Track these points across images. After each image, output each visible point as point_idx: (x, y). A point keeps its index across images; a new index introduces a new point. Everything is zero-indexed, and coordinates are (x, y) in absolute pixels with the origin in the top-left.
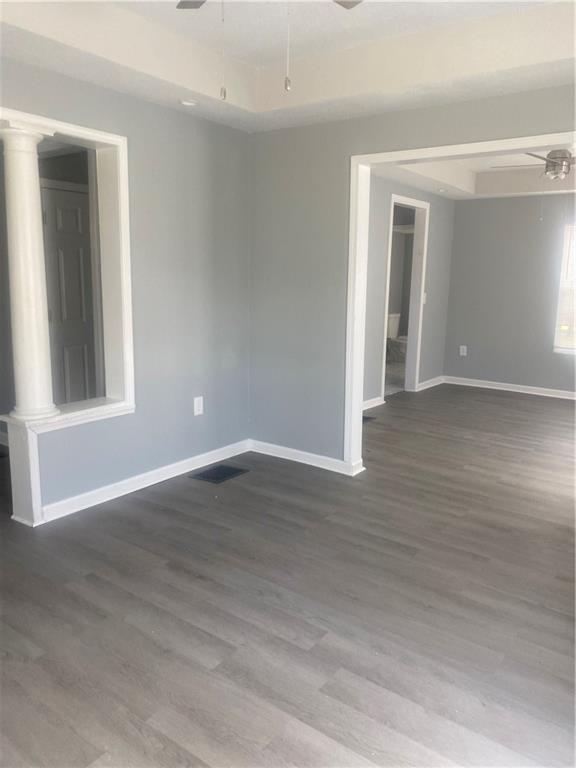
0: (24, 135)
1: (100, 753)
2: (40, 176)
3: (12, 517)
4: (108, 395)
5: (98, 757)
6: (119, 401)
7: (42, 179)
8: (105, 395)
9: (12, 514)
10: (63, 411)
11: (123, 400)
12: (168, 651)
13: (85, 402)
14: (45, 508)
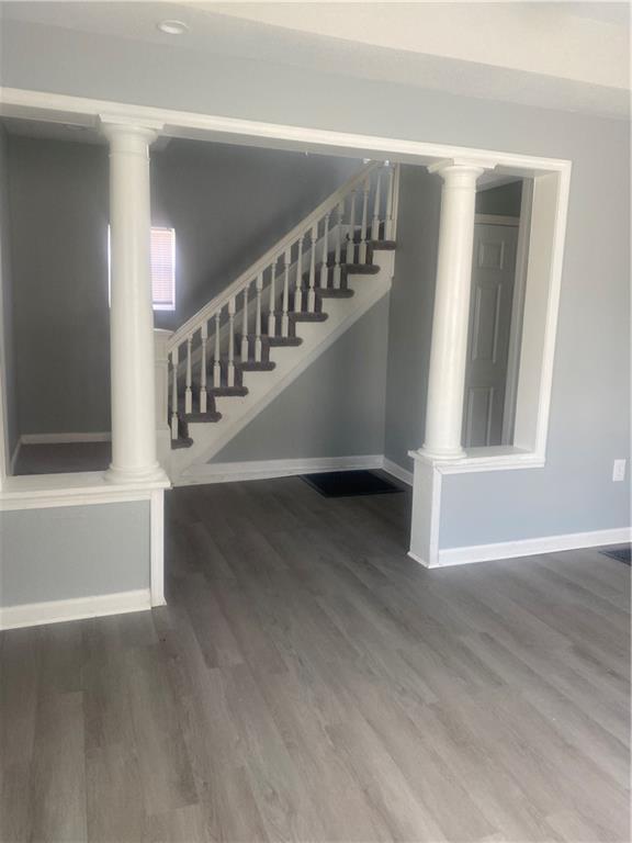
0: (464, 171)
1: (493, 831)
2: (477, 212)
3: (409, 553)
4: (515, 444)
5: (492, 833)
6: (528, 452)
7: (478, 215)
8: (511, 443)
9: (409, 550)
10: (469, 455)
11: (533, 451)
12: (570, 747)
13: (485, 448)
14: (442, 552)
